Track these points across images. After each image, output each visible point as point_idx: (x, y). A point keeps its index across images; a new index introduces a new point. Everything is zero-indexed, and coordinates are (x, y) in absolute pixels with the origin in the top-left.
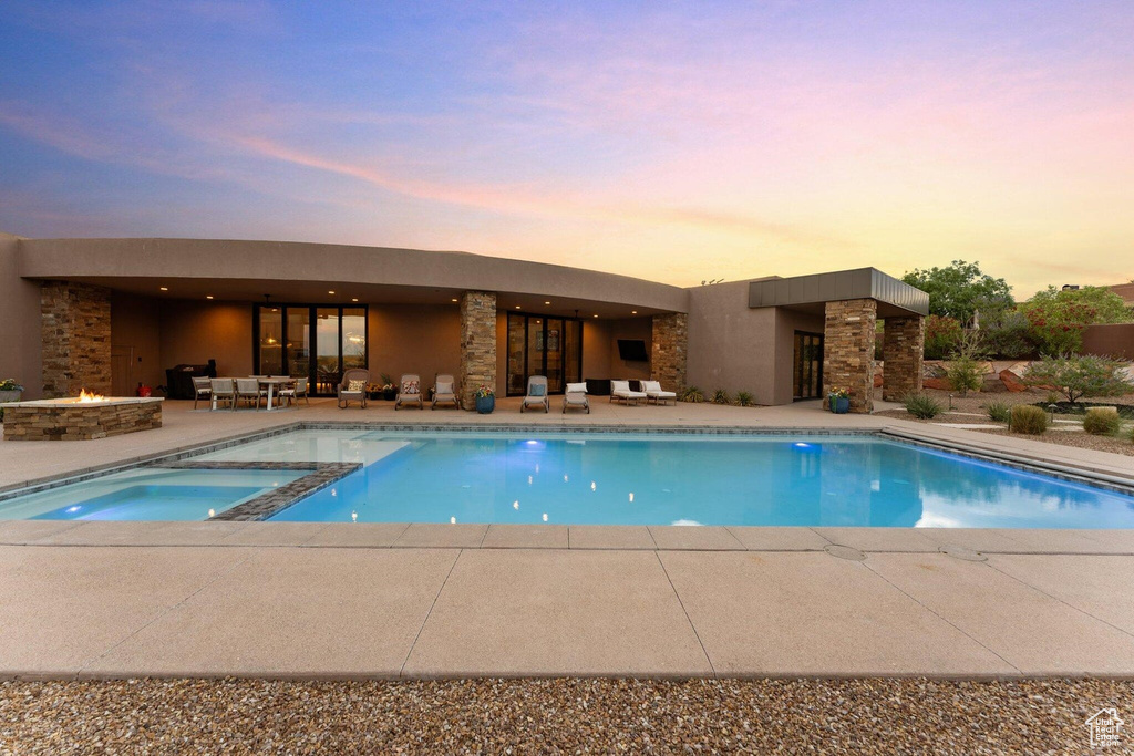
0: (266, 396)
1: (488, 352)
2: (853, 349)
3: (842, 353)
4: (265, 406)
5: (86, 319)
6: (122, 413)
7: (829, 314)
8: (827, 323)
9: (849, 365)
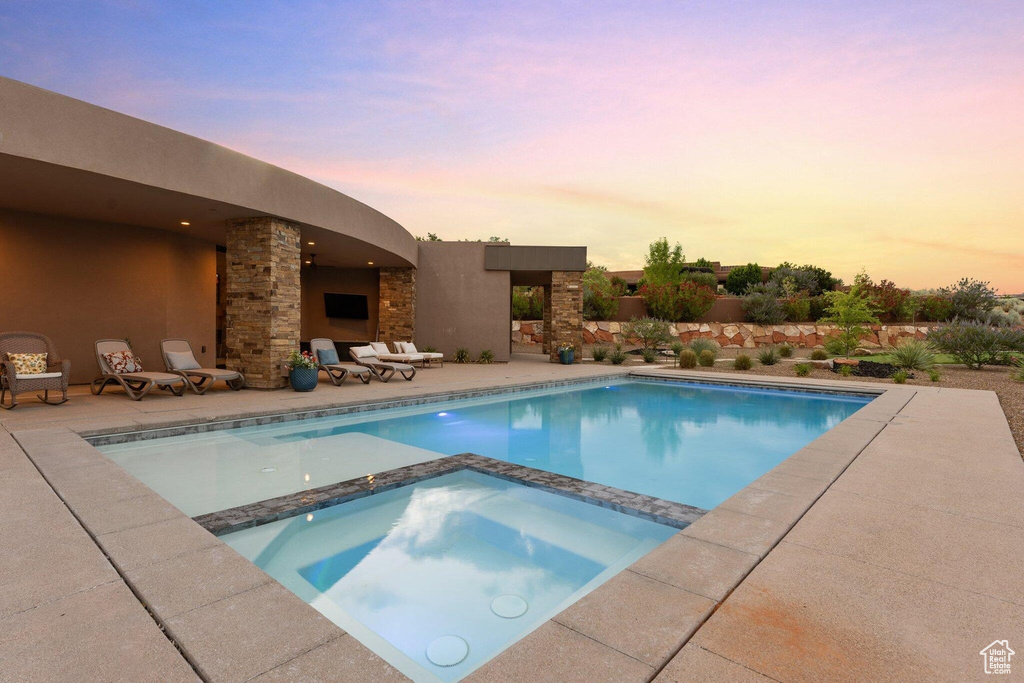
1: (292, 307)
2: (573, 311)
3: (565, 314)
7: (555, 281)
8: (553, 289)
9: (570, 325)
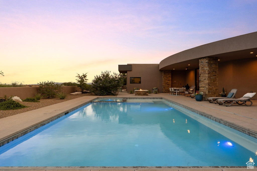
0: (176, 92)
1: (205, 79)
4: (176, 95)
5: (167, 77)
6: (141, 92)
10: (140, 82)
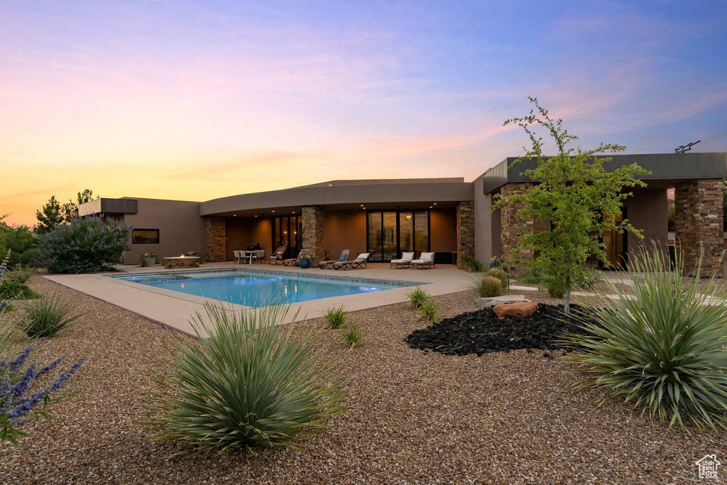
1: (311, 237)
4: (249, 263)
5: (217, 229)
6: (186, 261)
10: (157, 241)
